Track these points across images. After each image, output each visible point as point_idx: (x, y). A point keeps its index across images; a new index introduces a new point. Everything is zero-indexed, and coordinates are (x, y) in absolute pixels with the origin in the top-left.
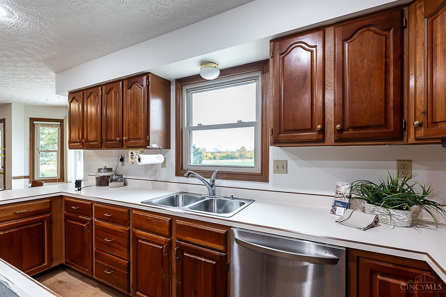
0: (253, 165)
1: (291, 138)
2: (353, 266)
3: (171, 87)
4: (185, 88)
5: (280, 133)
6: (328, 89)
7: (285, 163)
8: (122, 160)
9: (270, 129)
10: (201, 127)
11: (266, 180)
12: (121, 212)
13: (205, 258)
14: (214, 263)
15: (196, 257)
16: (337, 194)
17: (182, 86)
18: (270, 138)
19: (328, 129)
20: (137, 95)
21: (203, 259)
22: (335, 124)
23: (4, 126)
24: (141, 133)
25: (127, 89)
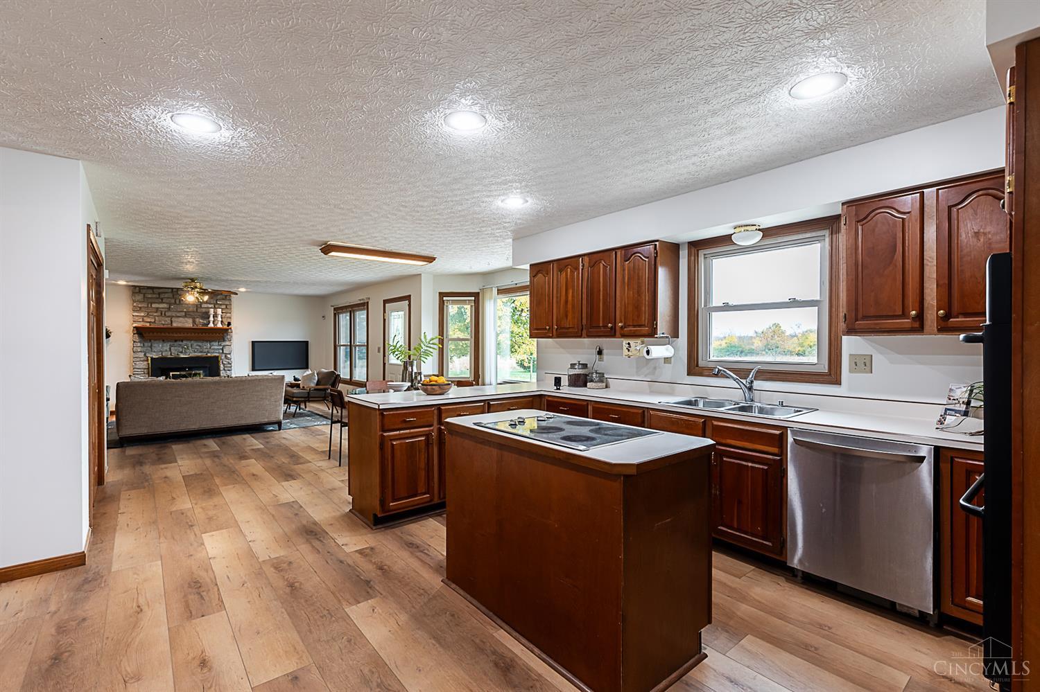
0: (816, 362)
1: (872, 327)
2: (946, 468)
3: (680, 252)
4: (701, 253)
5: (857, 320)
6: (928, 265)
7: (869, 358)
8: (600, 352)
9: (842, 315)
10: (726, 308)
11: (838, 382)
12: (633, 413)
13: (753, 462)
14: (766, 468)
15: (739, 461)
16: (950, 399)
17: (698, 251)
18: (842, 326)
19: (928, 315)
20: (639, 269)
21: (750, 464)
22: (938, 310)
23: (409, 305)
24: (645, 318)
25: (623, 261)
